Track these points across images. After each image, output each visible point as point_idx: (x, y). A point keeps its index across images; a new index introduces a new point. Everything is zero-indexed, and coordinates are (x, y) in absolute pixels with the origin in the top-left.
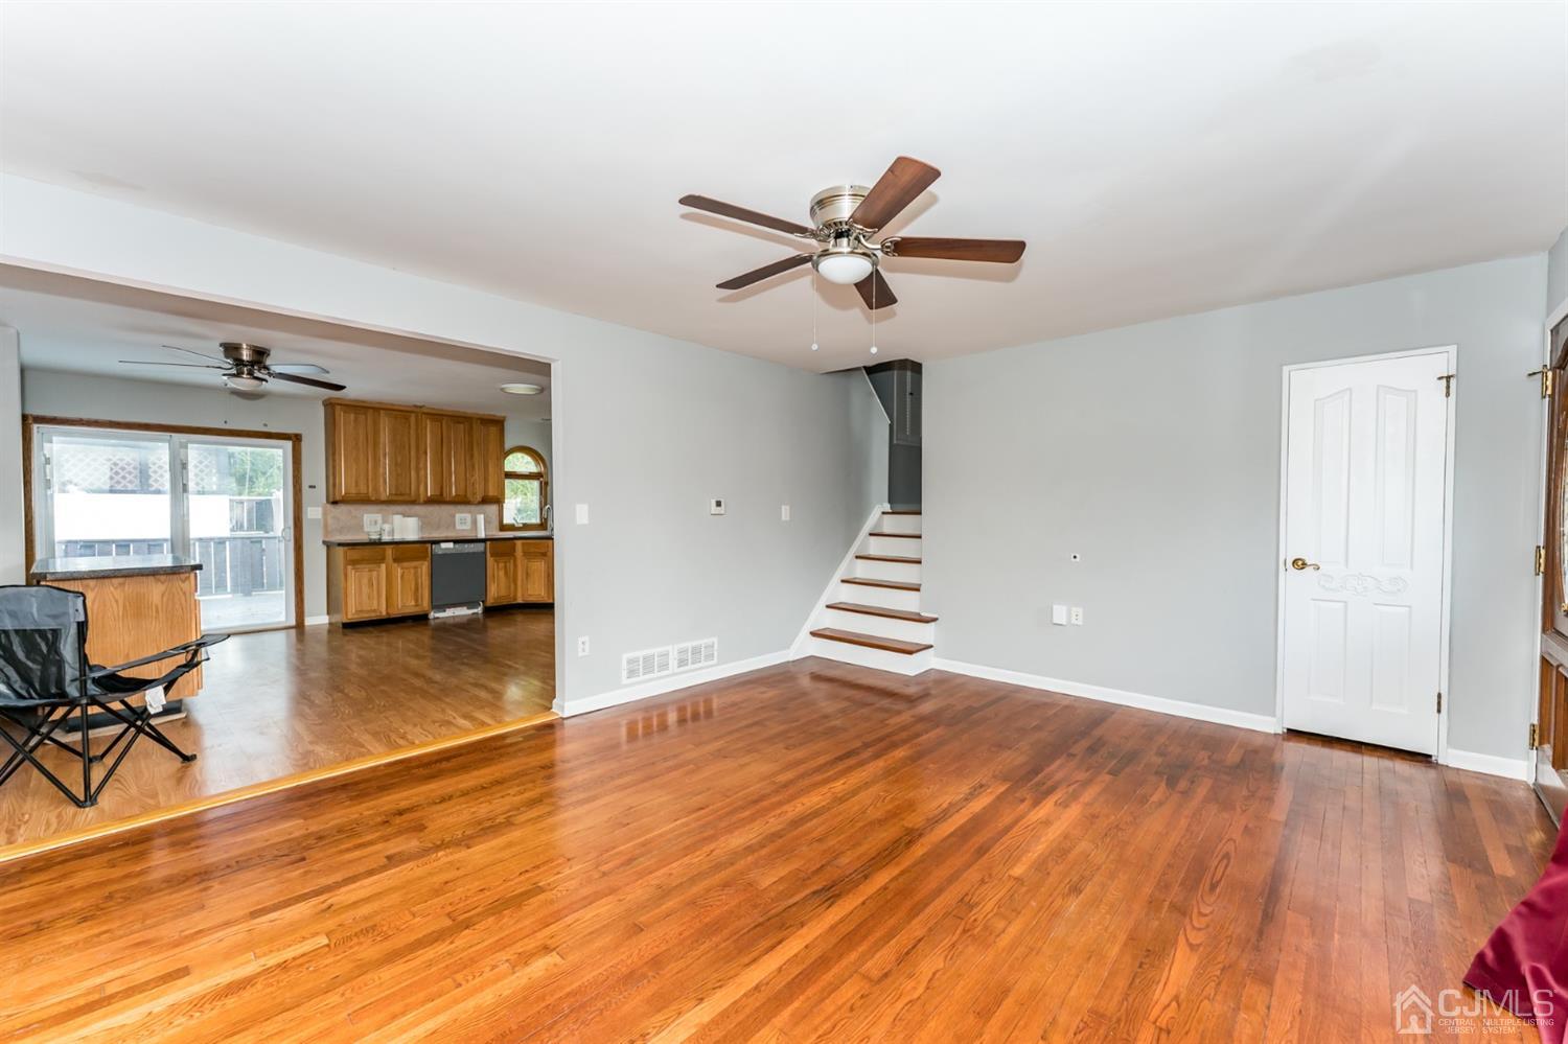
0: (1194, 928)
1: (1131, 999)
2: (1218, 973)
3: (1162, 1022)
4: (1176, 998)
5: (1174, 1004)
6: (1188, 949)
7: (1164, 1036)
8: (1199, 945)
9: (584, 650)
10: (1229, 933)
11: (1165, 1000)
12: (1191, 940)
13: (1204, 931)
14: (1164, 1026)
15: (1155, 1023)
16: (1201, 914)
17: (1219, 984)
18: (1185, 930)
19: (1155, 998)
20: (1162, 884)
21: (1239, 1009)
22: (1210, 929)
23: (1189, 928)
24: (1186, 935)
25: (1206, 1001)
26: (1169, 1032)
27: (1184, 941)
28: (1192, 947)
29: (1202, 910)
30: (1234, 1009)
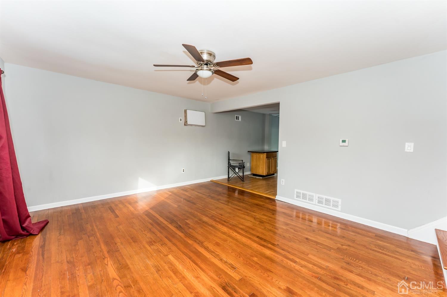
0: (118, 285)
1: (115, 258)
2: (103, 278)
3: (106, 259)
4: (107, 265)
5: (107, 264)
6: (114, 277)
7: (104, 257)
8: (113, 281)
9: (283, 183)
10: (109, 293)
11: (109, 263)
12: (116, 280)
13: (115, 287)
14: (105, 259)
15: (107, 258)
16: (121, 292)
17: (101, 276)
18: (120, 282)
19: (111, 261)
20: (141, 291)
21: (93, 274)
22: (114, 289)
23: (120, 284)
24: (119, 281)
25: (101, 270)
26: (103, 259)
27: (118, 279)
28: (114, 279)
29: (122, 293)
30: (94, 273)
